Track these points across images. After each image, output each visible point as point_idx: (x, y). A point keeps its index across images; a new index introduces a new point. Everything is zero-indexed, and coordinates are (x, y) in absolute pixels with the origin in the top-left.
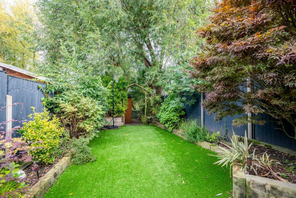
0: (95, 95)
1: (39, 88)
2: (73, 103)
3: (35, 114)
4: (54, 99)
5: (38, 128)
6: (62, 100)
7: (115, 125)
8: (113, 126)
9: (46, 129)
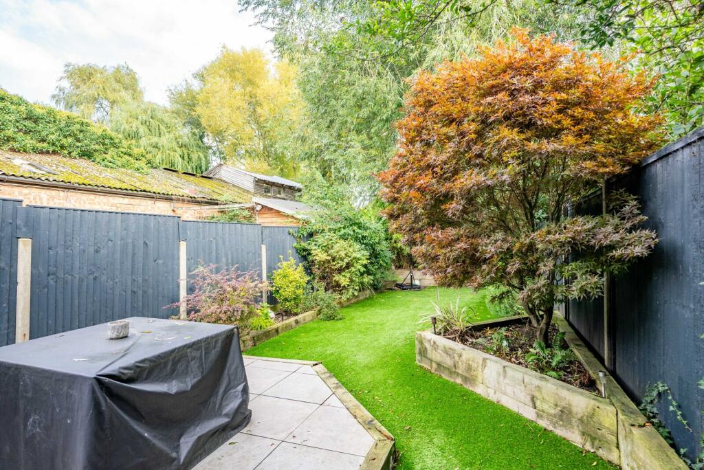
0: (360, 236)
1: (289, 234)
2: (326, 248)
3: (283, 263)
4: (305, 245)
5: (285, 276)
6: (316, 244)
7: (413, 283)
8: (412, 285)
9: (291, 278)
